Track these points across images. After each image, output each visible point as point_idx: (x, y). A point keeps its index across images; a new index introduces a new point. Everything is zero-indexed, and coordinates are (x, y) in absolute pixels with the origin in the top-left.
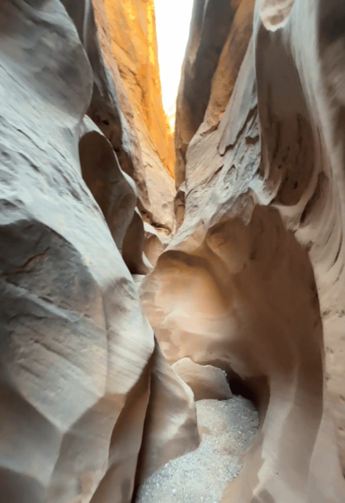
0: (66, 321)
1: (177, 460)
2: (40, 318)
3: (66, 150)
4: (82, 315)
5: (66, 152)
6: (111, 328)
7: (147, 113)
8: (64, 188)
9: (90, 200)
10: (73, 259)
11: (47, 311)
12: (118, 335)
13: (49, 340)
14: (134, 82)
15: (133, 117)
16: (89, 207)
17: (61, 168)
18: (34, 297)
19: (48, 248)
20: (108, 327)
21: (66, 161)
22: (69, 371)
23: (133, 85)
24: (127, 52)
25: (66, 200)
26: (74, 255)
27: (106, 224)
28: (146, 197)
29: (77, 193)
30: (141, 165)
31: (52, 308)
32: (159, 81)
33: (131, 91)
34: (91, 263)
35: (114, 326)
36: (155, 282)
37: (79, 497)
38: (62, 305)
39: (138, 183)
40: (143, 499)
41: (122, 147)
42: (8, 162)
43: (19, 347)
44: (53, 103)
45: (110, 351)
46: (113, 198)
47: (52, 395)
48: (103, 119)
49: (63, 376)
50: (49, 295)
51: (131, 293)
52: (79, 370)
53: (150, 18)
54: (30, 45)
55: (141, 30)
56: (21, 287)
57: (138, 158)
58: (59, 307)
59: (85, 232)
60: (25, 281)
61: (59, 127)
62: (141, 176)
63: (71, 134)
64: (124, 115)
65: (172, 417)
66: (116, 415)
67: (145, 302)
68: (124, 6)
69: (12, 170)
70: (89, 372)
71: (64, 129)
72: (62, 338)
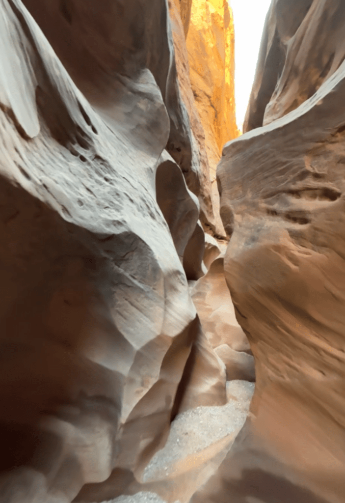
0: (142, 290)
1: (207, 407)
2: (129, 287)
3: (148, 184)
4: (151, 288)
5: (148, 186)
6: (167, 298)
7: (219, 132)
8: (146, 212)
9: (161, 218)
10: (149, 255)
11: (133, 283)
12: (171, 303)
13: (133, 300)
14: (209, 104)
15: (204, 138)
16: (160, 224)
17: (145, 199)
18: (127, 274)
19: (136, 248)
20: (165, 296)
21: (148, 193)
22: (142, 319)
23: (208, 107)
24: (204, 78)
25: (147, 219)
26: (150, 253)
27: (170, 235)
28: (210, 211)
29: (154, 215)
30: (208, 181)
31: (136, 282)
32: (234, 100)
33: (205, 113)
34: (159, 258)
35: (169, 298)
36: (207, 284)
37: (142, 388)
38: (141, 281)
39: (204, 198)
40: (179, 419)
41: (191, 169)
42: (119, 199)
43: (117, 300)
44: (141, 150)
45: (165, 310)
46: (179, 213)
47: (132, 330)
48: (177, 146)
49: (138, 321)
50: (135, 274)
51: (182, 281)
52: (148, 319)
53: (229, 42)
54: (129, 109)
55: (219, 56)
56: (121, 268)
57: (206, 175)
58: (140, 282)
59: (157, 240)
60: (123, 265)
61: (144, 168)
62: (207, 192)
63: (152, 171)
64: (195, 137)
65: (207, 379)
66: (166, 349)
67: (197, 300)
68: (204, 36)
69: (121, 203)
70: (153, 321)
71: (148, 169)
72: (139, 299)
